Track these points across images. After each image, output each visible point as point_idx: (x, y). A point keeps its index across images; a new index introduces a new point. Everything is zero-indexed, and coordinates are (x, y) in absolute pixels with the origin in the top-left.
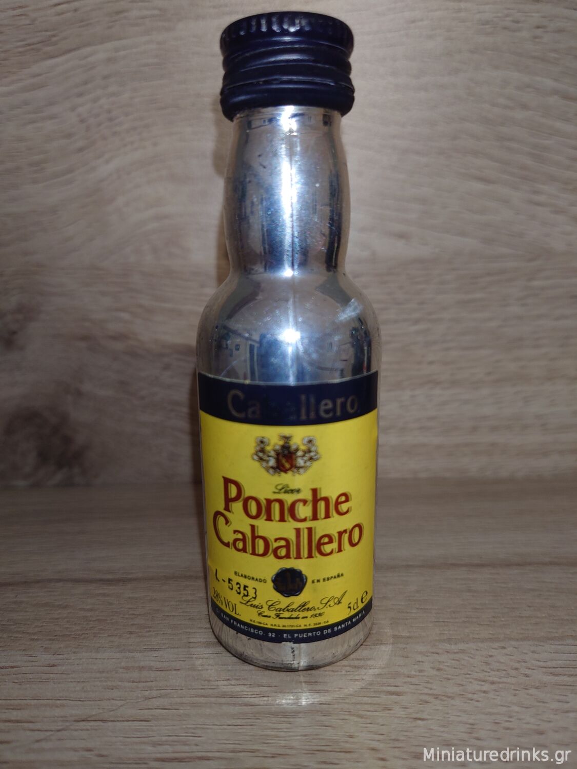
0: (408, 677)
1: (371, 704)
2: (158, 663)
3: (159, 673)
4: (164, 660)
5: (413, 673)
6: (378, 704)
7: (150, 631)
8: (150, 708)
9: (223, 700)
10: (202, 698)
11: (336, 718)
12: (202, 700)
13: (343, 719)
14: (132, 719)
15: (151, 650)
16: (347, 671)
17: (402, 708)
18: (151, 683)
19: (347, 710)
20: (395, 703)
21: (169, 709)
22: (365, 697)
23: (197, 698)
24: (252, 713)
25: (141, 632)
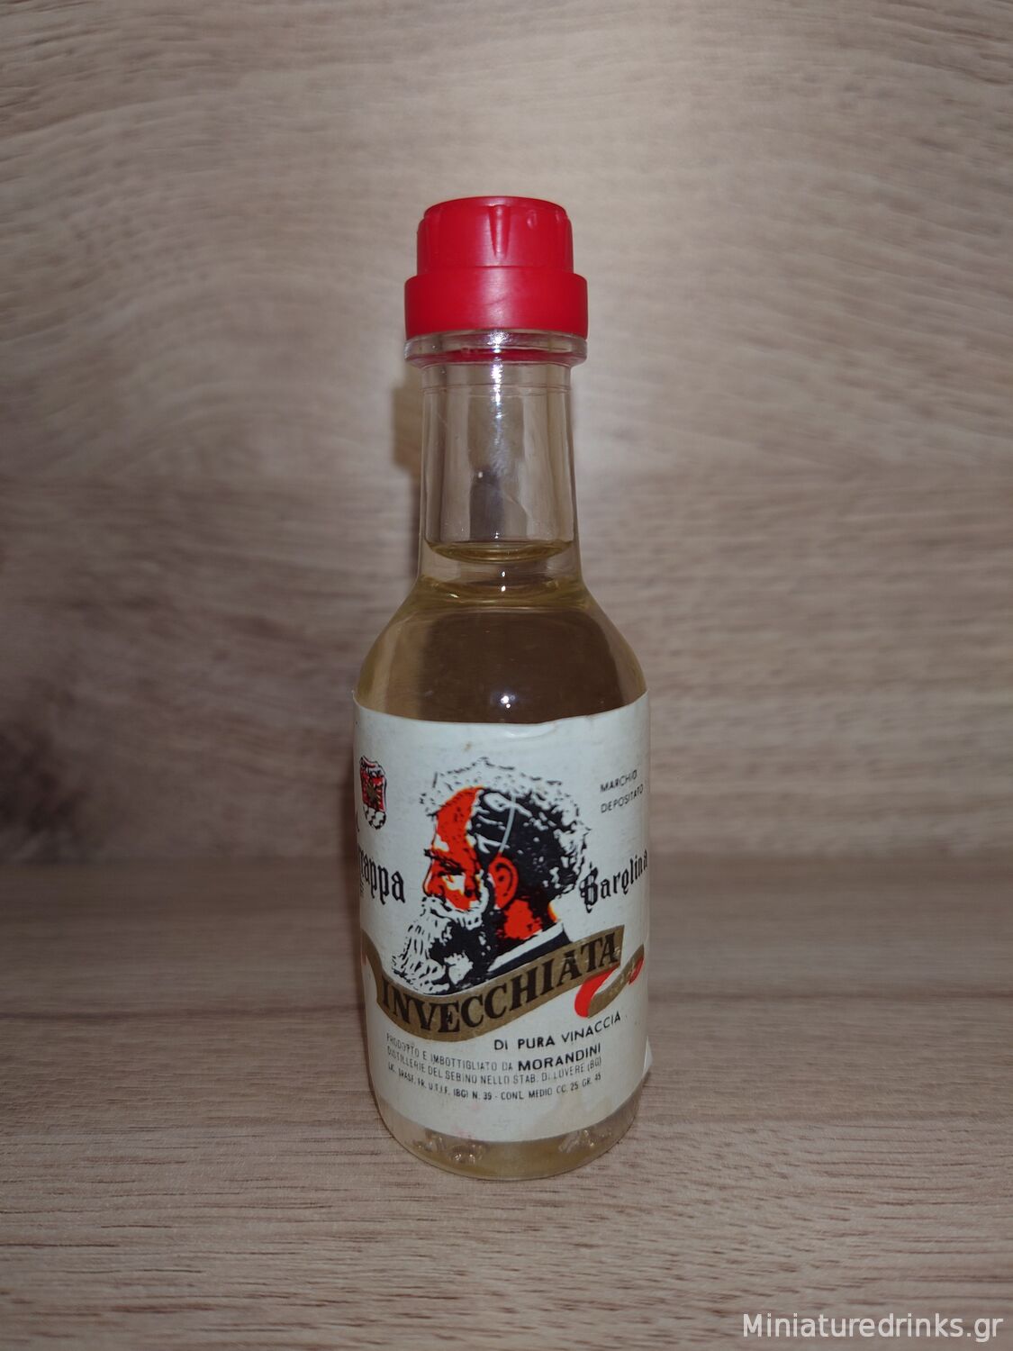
2: (149, 1151)
3: (148, 1167)
4: (161, 1146)
7: (146, 1099)
8: (121, 1223)
9: (252, 1212)
10: (215, 1209)
11: (441, 1242)
12: (214, 1212)
13: (453, 1245)
14: (86, 1242)
15: (142, 1130)
18: (130, 1184)
19: (463, 1230)
21: (154, 1227)
23: (207, 1209)
24: (296, 1234)
25: (130, 1101)
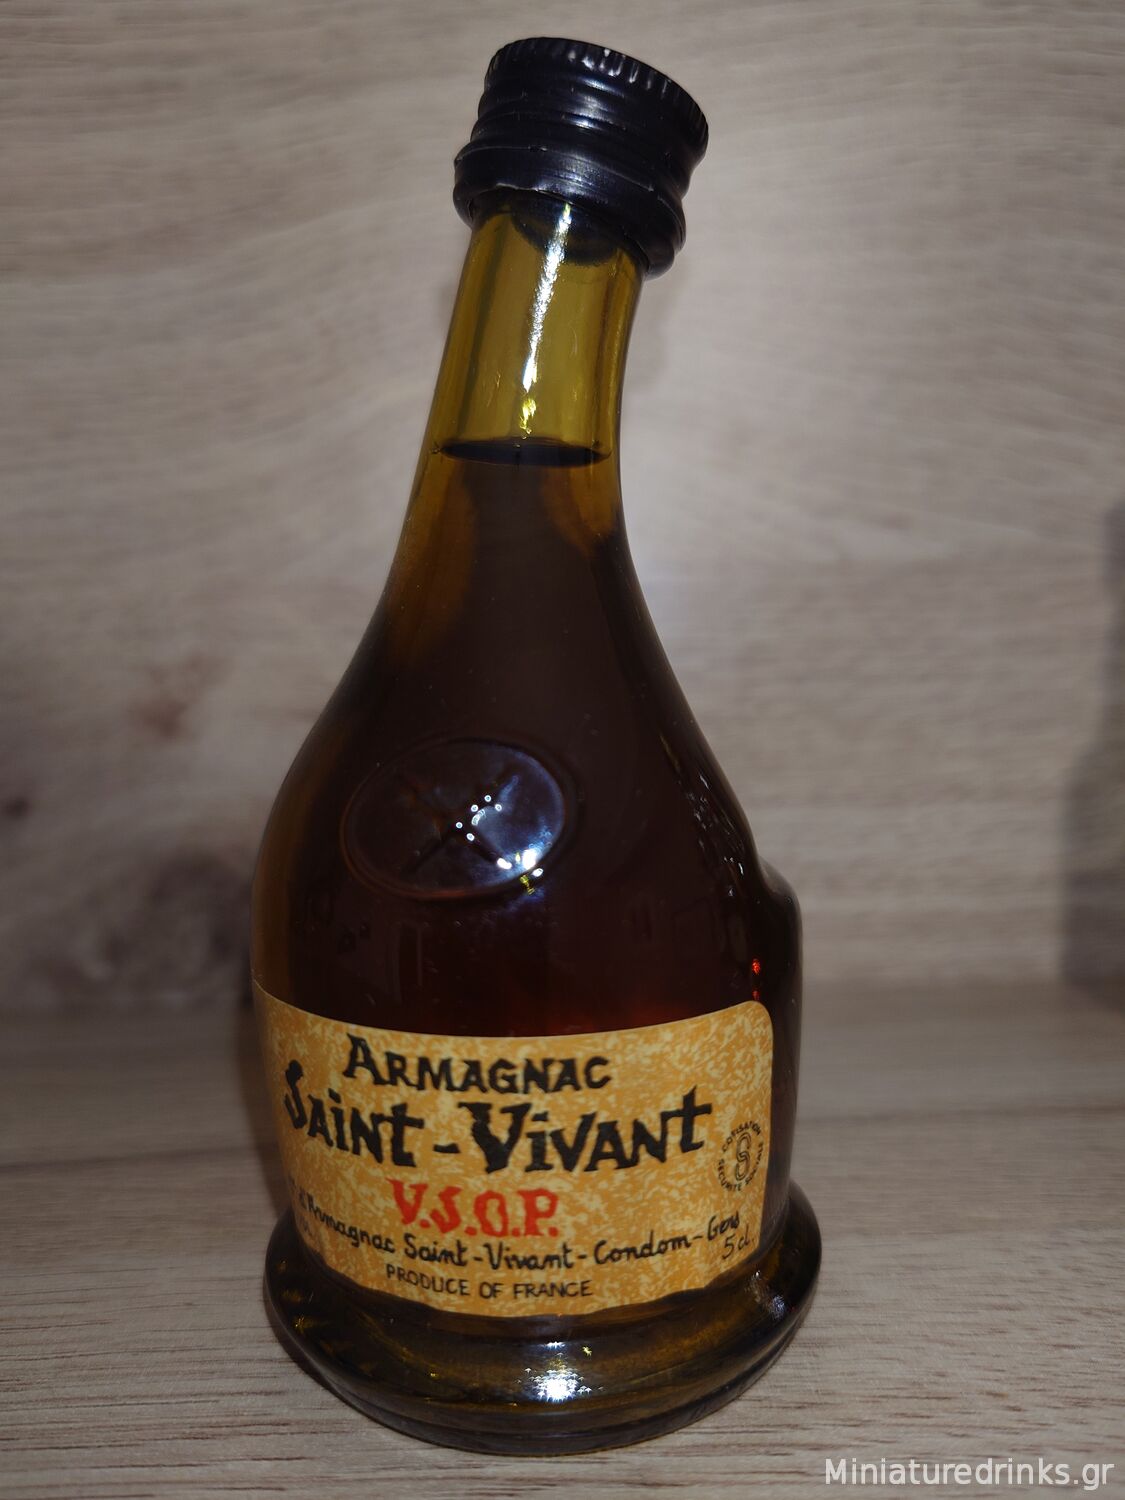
0: (1021, 1281)
1: (963, 1324)
5: (1030, 1275)
6: (977, 1324)
16: (899, 1274)
17: (1027, 1329)
20: (1010, 1321)
22: (947, 1312)
